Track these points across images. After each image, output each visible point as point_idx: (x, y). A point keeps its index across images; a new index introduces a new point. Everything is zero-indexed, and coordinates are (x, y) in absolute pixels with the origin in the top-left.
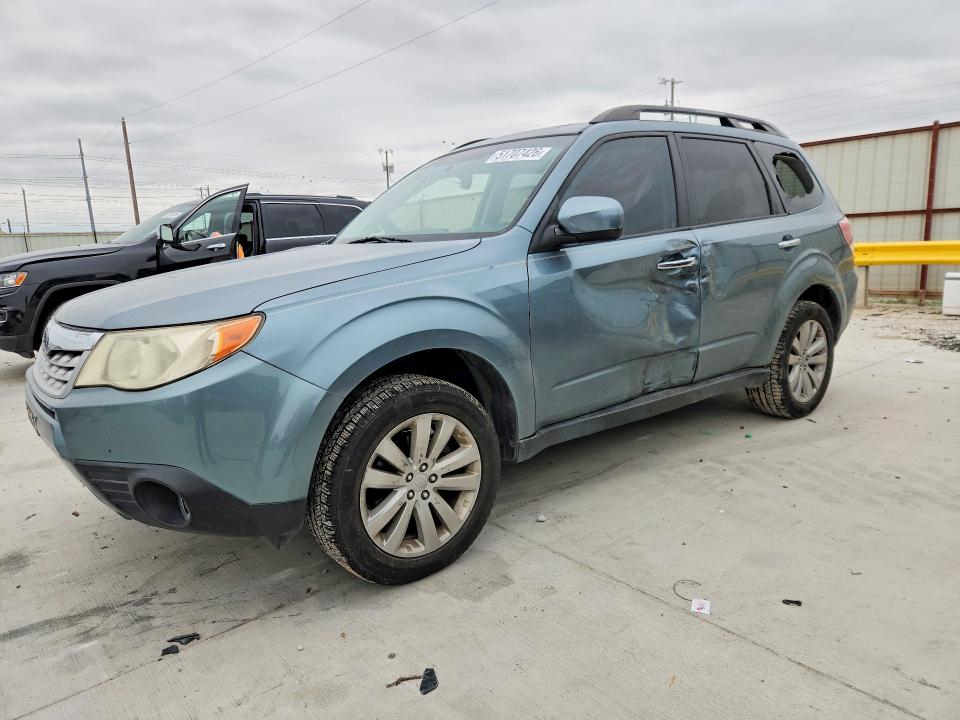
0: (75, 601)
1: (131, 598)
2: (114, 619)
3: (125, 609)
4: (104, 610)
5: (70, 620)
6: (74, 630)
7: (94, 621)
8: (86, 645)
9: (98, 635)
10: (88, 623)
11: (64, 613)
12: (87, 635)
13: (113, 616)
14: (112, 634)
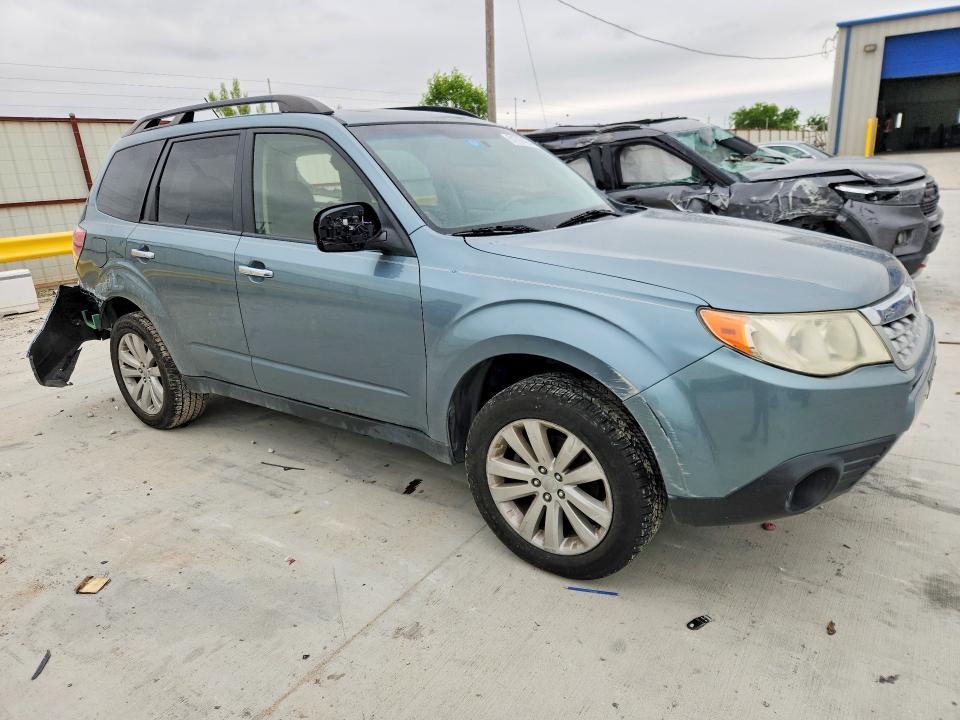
0: (907, 512)
1: (869, 490)
2: (889, 483)
3: (877, 486)
4: (892, 493)
5: (920, 500)
6: (921, 492)
7: (903, 490)
8: (918, 479)
9: (907, 481)
10: (909, 491)
11: (921, 507)
12: (914, 485)
13: (889, 485)
14: (898, 476)
